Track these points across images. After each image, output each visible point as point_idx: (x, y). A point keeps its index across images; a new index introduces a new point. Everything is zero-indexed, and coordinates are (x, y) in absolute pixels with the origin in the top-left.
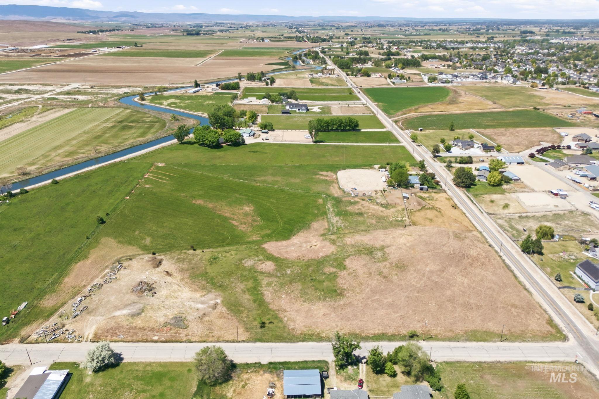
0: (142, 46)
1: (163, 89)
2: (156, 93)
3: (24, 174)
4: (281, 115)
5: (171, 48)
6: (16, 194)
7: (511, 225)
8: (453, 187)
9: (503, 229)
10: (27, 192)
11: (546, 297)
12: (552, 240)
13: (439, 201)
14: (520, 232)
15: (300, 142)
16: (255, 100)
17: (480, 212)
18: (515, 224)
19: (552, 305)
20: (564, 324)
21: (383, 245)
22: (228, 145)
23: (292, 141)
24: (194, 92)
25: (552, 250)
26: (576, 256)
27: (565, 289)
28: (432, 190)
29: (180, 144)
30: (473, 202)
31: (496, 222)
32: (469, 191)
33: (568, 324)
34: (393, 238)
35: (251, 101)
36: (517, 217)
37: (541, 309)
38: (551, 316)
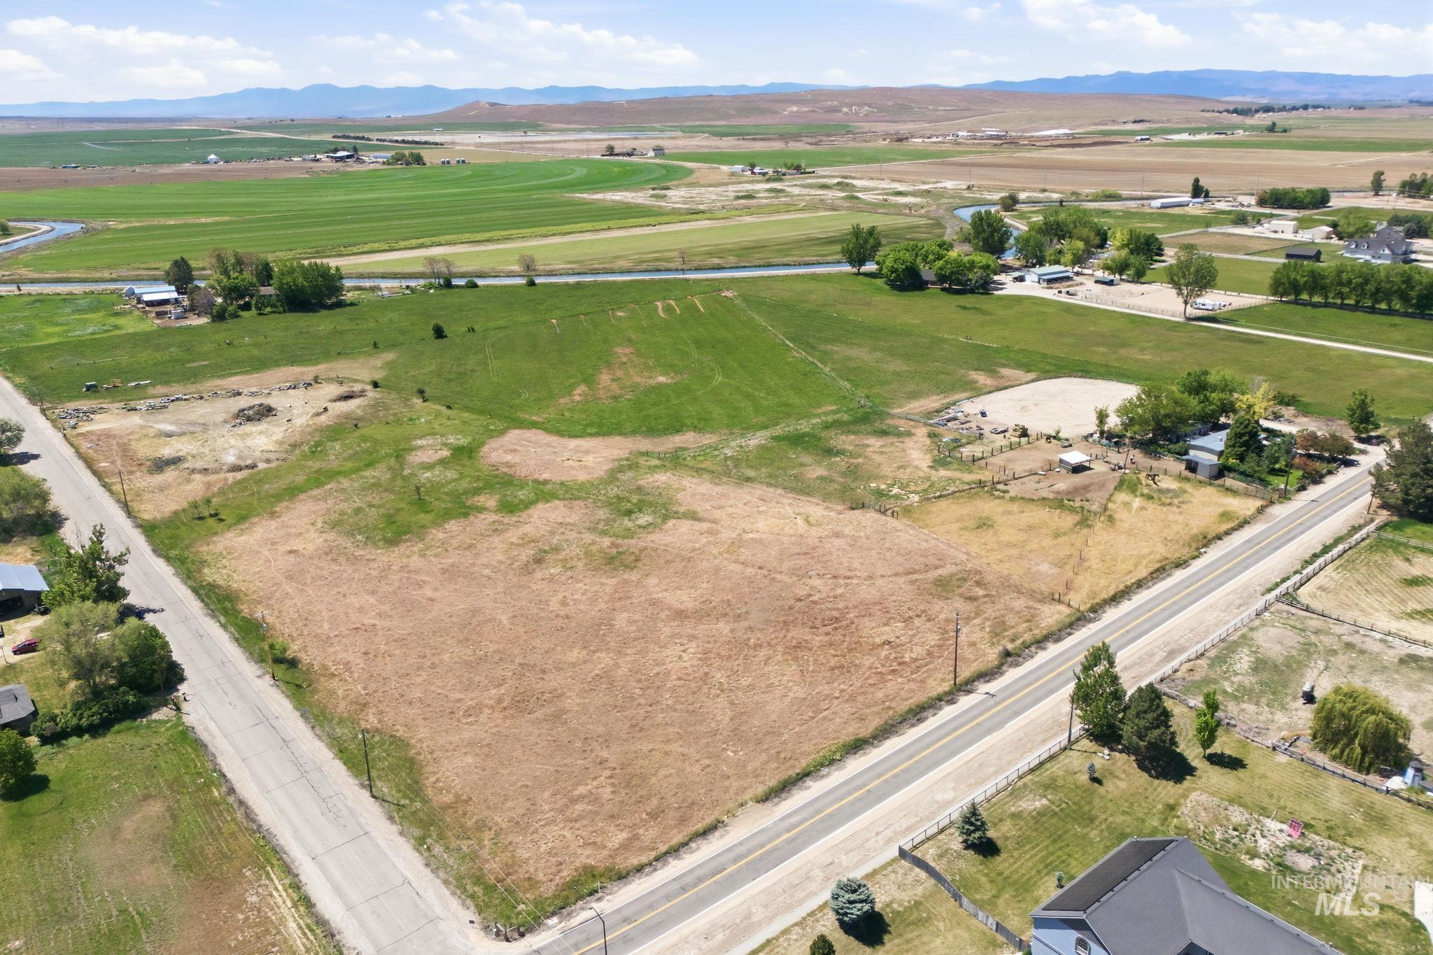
0: (1283, 132)
1: (1108, 197)
3: (529, 269)
4: (1277, 259)
6: (457, 287)
7: (1299, 662)
8: (1356, 499)
9: (1212, 654)
10: (475, 286)
11: (786, 836)
12: (1373, 779)
13: (1177, 510)
14: (1274, 693)
15: (1150, 312)
16: (1291, 229)
17: (1269, 586)
18: (1322, 667)
19: (735, 861)
20: (619, 911)
21: (694, 513)
22: (944, 290)
23: (1128, 308)
24: (1164, 207)
25: (1271, 796)
26: (1333, 869)
27: (917, 870)
28: (1238, 484)
29: (855, 274)
30: (1315, 556)
31: (1252, 629)
32: (1397, 527)
33: (626, 920)
34: (759, 512)
35: (1276, 232)
36: (1391, 656)
37: (677, 838)
38: (655, 870)
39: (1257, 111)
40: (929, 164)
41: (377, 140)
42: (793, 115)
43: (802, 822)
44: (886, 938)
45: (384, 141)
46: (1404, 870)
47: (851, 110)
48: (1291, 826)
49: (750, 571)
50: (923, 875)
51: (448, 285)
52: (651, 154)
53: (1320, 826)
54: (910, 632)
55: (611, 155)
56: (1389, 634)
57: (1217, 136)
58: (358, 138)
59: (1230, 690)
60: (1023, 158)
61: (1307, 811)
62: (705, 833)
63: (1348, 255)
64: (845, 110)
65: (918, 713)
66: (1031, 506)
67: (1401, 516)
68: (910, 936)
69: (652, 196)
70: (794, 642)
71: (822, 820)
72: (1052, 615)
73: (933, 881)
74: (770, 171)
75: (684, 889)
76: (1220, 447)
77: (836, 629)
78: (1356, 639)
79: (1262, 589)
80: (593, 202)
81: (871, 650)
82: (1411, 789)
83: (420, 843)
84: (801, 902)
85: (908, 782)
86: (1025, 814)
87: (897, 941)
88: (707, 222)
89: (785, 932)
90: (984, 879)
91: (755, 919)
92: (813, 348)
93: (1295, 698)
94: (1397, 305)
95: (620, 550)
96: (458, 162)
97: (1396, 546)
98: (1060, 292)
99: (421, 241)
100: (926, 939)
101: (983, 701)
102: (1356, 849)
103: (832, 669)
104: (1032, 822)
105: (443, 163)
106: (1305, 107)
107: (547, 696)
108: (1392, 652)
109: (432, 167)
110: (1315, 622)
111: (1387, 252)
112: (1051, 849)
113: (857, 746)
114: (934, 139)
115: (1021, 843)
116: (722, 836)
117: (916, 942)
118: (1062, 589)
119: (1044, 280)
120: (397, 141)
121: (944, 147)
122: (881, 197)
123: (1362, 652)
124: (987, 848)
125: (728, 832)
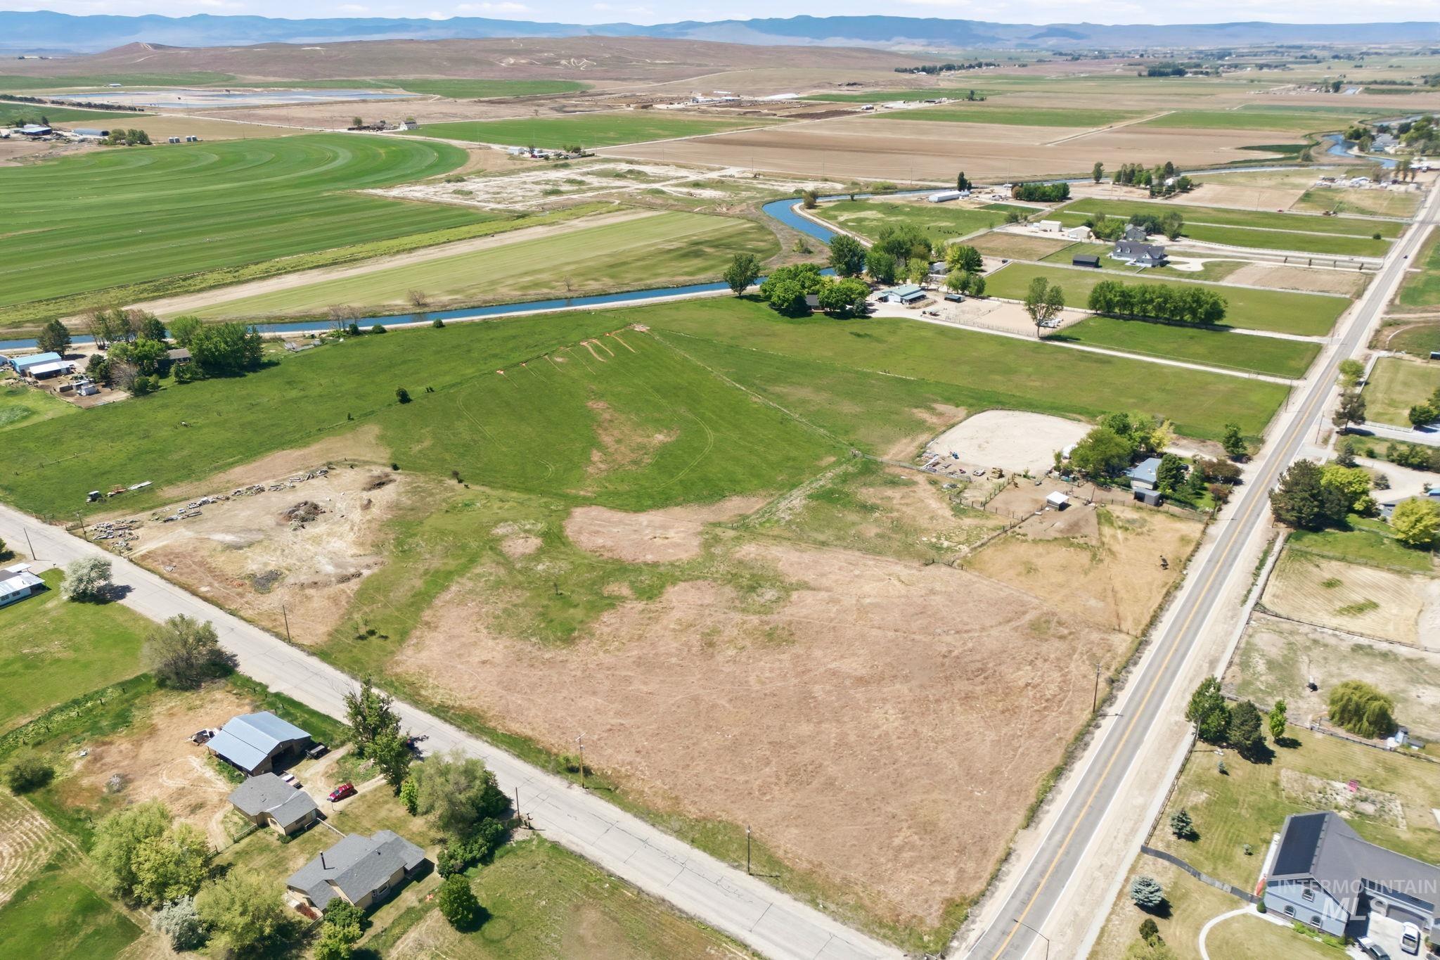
0: (982, 100)
1: (886, 188)
2: (852, 197)
3: (419, 305)
4: (1071, 267)
5: (1045, 105)
6: (365, 332)
7: (1292, 659)
8: (1258, 515)
9: (1237, 660)
10: (384, 331)
11: (1061, 851)
12: (1376, 741)
13: (1147, 538)
14: (1289, 686)
15: (1007, 332)
16: (1057, 229)
17: (1242, 598)
18: (1307, 661)
19: (1042, 874)
20: (993, 927)
21: (805, 582)
22: (826, 314)
23: (988, 328)
24: (941, 201)
25: (1326, 764)
26: (1386, 809)
27: (1160, 860)
28: (1176, 509)
29: (737, 297)
30: (1259, 568)
31: (1250, 636)
32: (1298, 539)
33: (1004, 933)
34: (857, 576)
35: (1045, 231)
36: (1345, 647)
37: (990, 868)
38: (993, 893)
39: (941, 69)
40: (694, 141)
41: (53, 102)
42: (513, 68)
43: (1064, 838)
44: (1172, 910)
45: (62, 103)
46: (1423, 803)
47: (569, 63)
48: (1350, 784)
49: (891, 634)
50: (1166, 863)
51: (355, 332)
52: (404, 127)
53: (1364, 781)
54: (1039, 673)
55: (360, 128)
56: (1336, 629)
57: (927, 104)
58: (26, 99)
59: (1263, 688)
60: (776, 133)
61: (1353, 773)
62: (1006, 858)
63: (1116, 258)
64: (563, 62)
65: (1081, 739)
66: (1051, 547)
67: (1296, 528)
68: (1184, 906)
69: (455, 192)
70: (963, 695)
71: (1076, 834)
72: (1122, 643)
73: (1174, 867)
74: (550, 153)
75: (1024, 903)
76: (1153, 477)
77: (986, 678)
78: (1317, 636)
79: (1238, 601)
80: (397, 202)
81: (1021, 692)
82: (1402, 746)
83: (813, 903)
84: (1103, 897)
85: (1110, 796)
86: (1200, 807)
87: (1178, 912)
88: (540, 229)
89: (1108, 920)
90: (1202, 858)
91: (1082, 915)
92: (765, 391)
93: (1304, 688)
94: (1188, 317)
95: (771, 626)
96: (189, 140)
97: (1304, 554)
98: (924, 313)
99: (263, 266)
100: (1193, 906)
101: (1117, 724)
102: (1392, 793)
103: (1003, 712)
104: (1207, 811)
105: (172, 141)
106: (980, 65)
107: (810, 768)
108: (1344, 644)
109: (161, 147)
110: (1286, 626)
111: (1148, 257)
112: (1226, 828)
113: (1059, 772)
114: (676, 106)
115: (1209, 826)
116: (1018, 859)
117: (1190, 910)
118: (1115, 621)
119: (906, 301)
120: (80, 105)
121: (693, 117)
122: (685, 190)
123: (1326, 646)
124: (1193, 837)
125: (1019, 856)
